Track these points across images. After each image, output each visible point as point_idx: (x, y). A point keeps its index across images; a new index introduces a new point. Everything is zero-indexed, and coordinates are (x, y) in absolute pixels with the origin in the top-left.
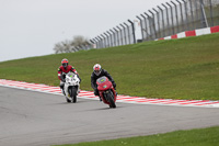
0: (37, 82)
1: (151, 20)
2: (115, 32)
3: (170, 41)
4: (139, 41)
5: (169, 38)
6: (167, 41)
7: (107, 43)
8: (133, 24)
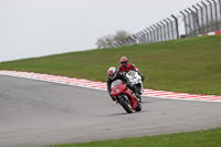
0: (79, 76)
1: (195, 15)
2: (158, 28)
3: (213, 37)
4: (183, 36)
5: (213, 33)
6: (210, 37)
7: (150, 39)
8: (176, 20)
